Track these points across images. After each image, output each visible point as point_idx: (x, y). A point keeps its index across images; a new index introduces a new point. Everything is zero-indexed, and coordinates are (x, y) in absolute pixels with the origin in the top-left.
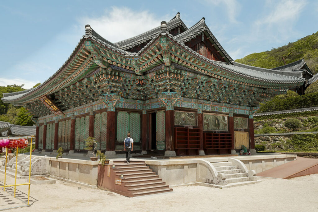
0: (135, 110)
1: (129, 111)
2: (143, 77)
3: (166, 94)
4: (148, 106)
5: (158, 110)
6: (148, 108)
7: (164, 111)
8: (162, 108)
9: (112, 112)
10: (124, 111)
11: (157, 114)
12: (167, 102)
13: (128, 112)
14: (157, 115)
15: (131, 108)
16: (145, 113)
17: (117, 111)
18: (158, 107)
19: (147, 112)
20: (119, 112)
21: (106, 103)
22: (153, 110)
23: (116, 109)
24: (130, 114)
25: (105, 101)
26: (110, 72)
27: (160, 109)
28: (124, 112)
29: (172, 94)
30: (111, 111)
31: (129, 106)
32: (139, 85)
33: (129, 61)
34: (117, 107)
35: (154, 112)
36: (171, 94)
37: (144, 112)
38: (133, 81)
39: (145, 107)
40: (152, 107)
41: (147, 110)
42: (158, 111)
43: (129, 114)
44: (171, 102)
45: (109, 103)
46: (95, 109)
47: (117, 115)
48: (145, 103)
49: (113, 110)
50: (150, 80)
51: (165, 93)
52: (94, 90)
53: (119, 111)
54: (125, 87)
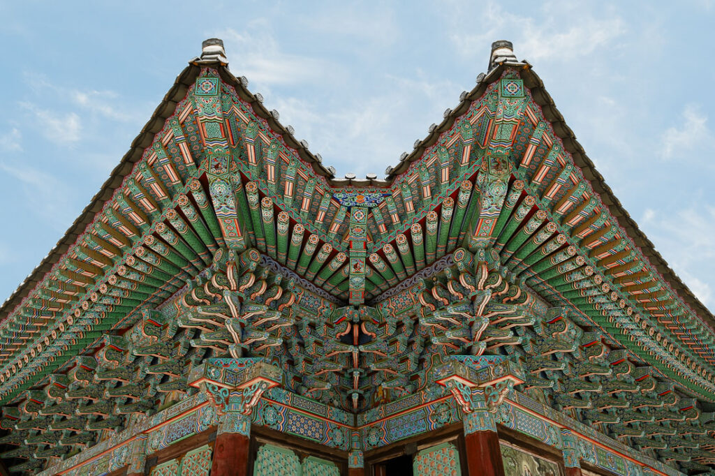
0: (323, 446)
1: (304, 448)
2: (365, 312)
3: (467, 363)
4: (373, 433)
5: (420, 443)
6: (373, 440)
7: (453, 442)
8: (442, 429)
9: (236, 438)
10: (284, 443)
11: (416, 458)
12: (471, 396)
13: (296, 453)
14: (415, 465)
15: (310, 433)
16: (361, 465)
17: (257, 439)
18: (419, 429)
19: (366, 460)
20: (263, 444)
21: (219, 398)
22: (397, 446)
23: (255, 431)
24: (305, 460)
25: (213, 388)
26: (253, 265)
27: (431, 438)
28: (281, 448)
29: (490, 362)
30: (236, 431)
31: (302, 426)
32: (348, 339)
33: (344, 209)
34: (259, 421)
35: (400, 454)
36: (487, 364)
37: (356, 462)
38: (326, 324)
39: (360, 441)
40: (393, 433)
41: (365, 453)
42: (419, 448)
43: (301, 462)
44: (487, 397)
45: (227, 400)
46: (155, 443)
47: (255, 457)
48: (359, 422)
49: (243, 429)
50: (391, 322)
51: (462, 357)
52: (167, 360)
53: (263, 441)
54: (295, 349)
